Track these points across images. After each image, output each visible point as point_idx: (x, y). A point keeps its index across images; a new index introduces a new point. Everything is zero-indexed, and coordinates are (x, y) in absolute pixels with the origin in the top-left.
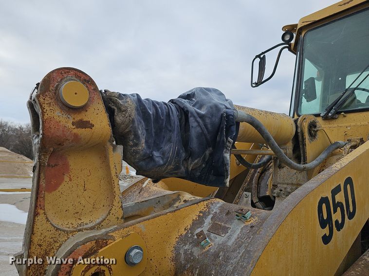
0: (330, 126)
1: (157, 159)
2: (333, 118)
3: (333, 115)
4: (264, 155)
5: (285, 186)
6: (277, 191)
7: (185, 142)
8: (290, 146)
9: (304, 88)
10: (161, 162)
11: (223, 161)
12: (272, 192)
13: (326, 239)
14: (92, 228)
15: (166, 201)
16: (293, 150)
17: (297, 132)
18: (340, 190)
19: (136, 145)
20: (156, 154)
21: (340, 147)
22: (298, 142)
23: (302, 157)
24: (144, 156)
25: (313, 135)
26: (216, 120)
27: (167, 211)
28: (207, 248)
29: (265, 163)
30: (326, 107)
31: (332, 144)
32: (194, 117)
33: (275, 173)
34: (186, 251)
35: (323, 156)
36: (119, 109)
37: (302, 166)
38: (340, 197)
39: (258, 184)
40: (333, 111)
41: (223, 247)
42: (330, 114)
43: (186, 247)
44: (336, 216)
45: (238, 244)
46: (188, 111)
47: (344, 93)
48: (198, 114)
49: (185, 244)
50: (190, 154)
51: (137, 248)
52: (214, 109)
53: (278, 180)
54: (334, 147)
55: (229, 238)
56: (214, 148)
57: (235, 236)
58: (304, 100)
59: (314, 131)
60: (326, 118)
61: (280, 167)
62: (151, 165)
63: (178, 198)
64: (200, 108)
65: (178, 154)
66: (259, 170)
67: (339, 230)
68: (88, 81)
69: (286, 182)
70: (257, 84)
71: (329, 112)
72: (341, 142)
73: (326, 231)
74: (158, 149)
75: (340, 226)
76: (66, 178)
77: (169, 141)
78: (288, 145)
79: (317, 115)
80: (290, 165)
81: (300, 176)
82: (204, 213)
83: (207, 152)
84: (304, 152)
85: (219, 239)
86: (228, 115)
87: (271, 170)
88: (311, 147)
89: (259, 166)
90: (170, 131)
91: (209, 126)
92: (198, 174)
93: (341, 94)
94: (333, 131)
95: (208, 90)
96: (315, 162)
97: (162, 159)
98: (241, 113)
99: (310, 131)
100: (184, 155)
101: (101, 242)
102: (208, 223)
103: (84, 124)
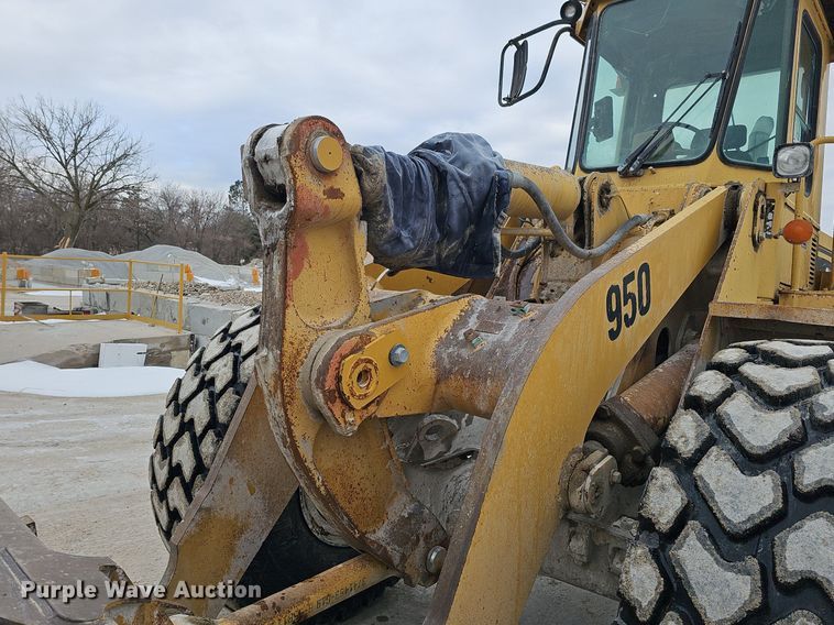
0: (629, 188)
1: (406, 241)
2: (635, 175)
3: (637, 170)
4: (526, 237)
5: (559, 284)
6: (546, 291)
7: (441, 219)
8: (571, 222)
9: (593, 115)
10: (412, 245)
11: (492, 244)
12: (539, 294)
13: (613, 335)
14: (340, 327)
15: (404, 303)
16: (575, 229)
17: (582, 200)
18: (633, 279)
19: (386, 221)
20: (404, 234)
21: (642, 223)
22: (582, 215)
23: (587, 240)
24: (392, 236)
25: (604, 205)
26: (485, 186)
27: (406, 313)
28: (479, 348)
29: (529, 250)
30: (626, 157)
31: (631, 219)
32: (456, 180)
33: (544, 264)
34: (450, 355)
35: (616, 237)
36: (368, 171)
37: (586, 251)
38: (632, 287)
39: (518, 282)
40: (636, 163)
41: (498, 344)
42: (632, 169)
43: (451, 350)
44: (627, 310)
45: (517, 339)
46: (446, 172)
47: (656, 134)
48: (461, 176)
49: (448, 348)
50: (447, 234)
51: (401, 346)
52: (483, 169)
53: (549, 277)
54: (634, 223)
55: (505, 334)
56: (477, 225)
57: (513, 331)
58: (592, 137)
59: (606, 198)
60: (625, 175)
61: (553, 255)
62: (398, 250)
63: (420, 299)
64: (463, 166)
65: (432, 234)
66: (519, 261)
67: (628, 326)
68: (337, 134)
69: (560, 277)
70: (511, 101)
71: (630, 165)
72: (643, 215)
73: (614, 325)
74: (406, 226)
75: (629, 322)
76: (306, 265)
77: (421, 215)
78: (568, 220)
79: (613, 169)
80: (571, 250)
81: (581, 267)
82: (466, 312)
83: (468, 232)
84: (590, 232)
85: (492, 338)
86: (501, 179)
87: (538, 261)
88: (600, 224)
89: (520, 255)
90: (422, 201)
91: (475, 195)
92: (452, 263)
93: (651, 134)
94: (633, 197)
95: (468, 137)
96: (604, 246)
97: (413, 241)
98: (517, 175)
99: (600, 198)
100: (438, 235)
101: (366, 338)
102: (473, 323)
103: (334, 193)
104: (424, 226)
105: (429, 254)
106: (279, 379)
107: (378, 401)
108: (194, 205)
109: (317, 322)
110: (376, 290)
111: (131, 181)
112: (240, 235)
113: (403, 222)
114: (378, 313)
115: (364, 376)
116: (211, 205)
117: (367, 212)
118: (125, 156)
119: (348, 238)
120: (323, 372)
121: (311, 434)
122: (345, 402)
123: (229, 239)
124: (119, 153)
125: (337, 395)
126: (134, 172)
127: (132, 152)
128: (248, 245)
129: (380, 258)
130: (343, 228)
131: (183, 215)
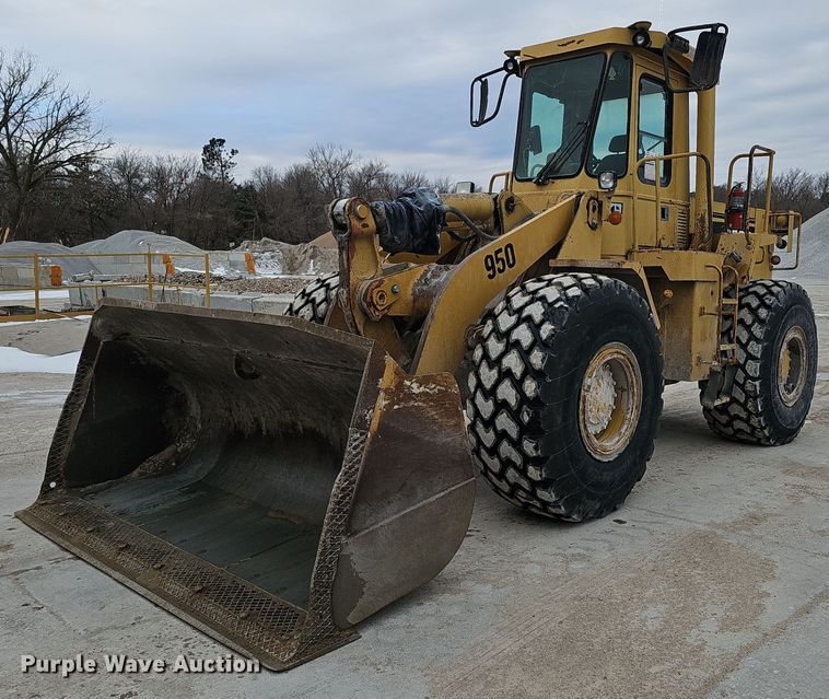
1: (397, 241)
3: (544, 180)
7: (412, 228)
10: (400, 242)
11: (436, 239)
13: (491, 277)
14: (371, 279)
15: (399, 268)
18: (502, 251)
19: (387, 233)
20: (396, 238)
24: (390, 239)
25: (510, 211)
27: (398, 272)
28: (431, 285)
32: (417, 212)
34: (419, 289)
38: (502, 255)
40: (542, 177)
41: (438, 283)
42: (540, 181)
44: (499, 265)
45: (446, 280)
46: (413, 209)
48: (420, 211)
49: (418, 287)
50: (415, 236)
51: (396, 285)
55: (441, 279)
56: (430, 231)
57: (444, 277)
59: (512, 205)
60: (538, 184)
62: (394, 244)
63: (407, 266)
64: (420, 206)
65: (408, 236)
67: (500, 273)
70: (477, 124)
71: (540, 178)
73: (491, 272)
74: (396, 234)
75: (501, 271)
76: (355, 254)
77: (403, 229)
82: (426, 271)
83: (426, 234)
85: (436, 280)
88: (509, 220)
90: (403, 222)
91: (427, 218)
92: (419, 248)
94: (539, 199)
97: (400, 240)
100: (412, 237)
101: (381, 282)
102: (429, 275)
103: (365, 226)
104: (404, 232)
105: (408, 245)
106: (348, 299)
107: (389, 307)
108: (160, 176)
109: (361, 277)
110: (385, 264)
111: (80, 150)
112: (222, 211)
113: (394, 232)
114: (386, 272)
115: (382, 297)
116: (182, 174)
117: (379, 230)
118: (70, 118)
119: (372, 242)
120: (365, 295)
121: (362, 322)
122: (375, 306)
123: (209, 216)
124: (63, 114)
125: (371, 304)
126: (82, 138)
127: (78, 113)
128: (233, 222)
129: (386, 249)
130: (370, 238)
131: (146, 188)
